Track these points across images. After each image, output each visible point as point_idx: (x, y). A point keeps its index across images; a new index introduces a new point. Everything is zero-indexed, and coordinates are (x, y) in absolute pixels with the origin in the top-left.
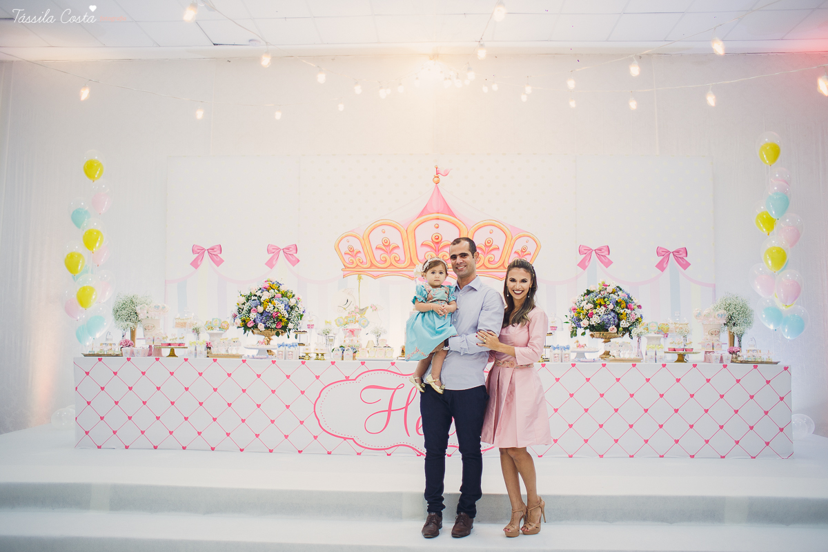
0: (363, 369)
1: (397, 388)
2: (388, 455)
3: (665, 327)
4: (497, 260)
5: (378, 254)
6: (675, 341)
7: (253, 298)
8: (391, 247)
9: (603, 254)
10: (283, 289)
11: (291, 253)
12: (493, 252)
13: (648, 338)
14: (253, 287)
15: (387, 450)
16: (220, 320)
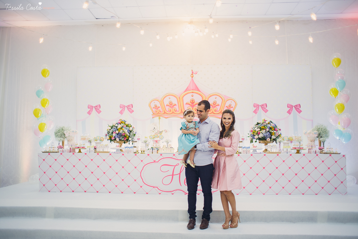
0: (161, 157)
1: (176, 165)
2: (172, 194)
3: (291, 138)
4: (218, 110)
5: (167, 108)
6: (295, 144)
7: (114, 127)
8: (173, 105)
9: (264, 107)
10: (127, 123)
11: (130, 108)
12: (217, 107)
13: (284, 143)
14: (114, 123)
15: (172, 192)
16: (100, 137)
